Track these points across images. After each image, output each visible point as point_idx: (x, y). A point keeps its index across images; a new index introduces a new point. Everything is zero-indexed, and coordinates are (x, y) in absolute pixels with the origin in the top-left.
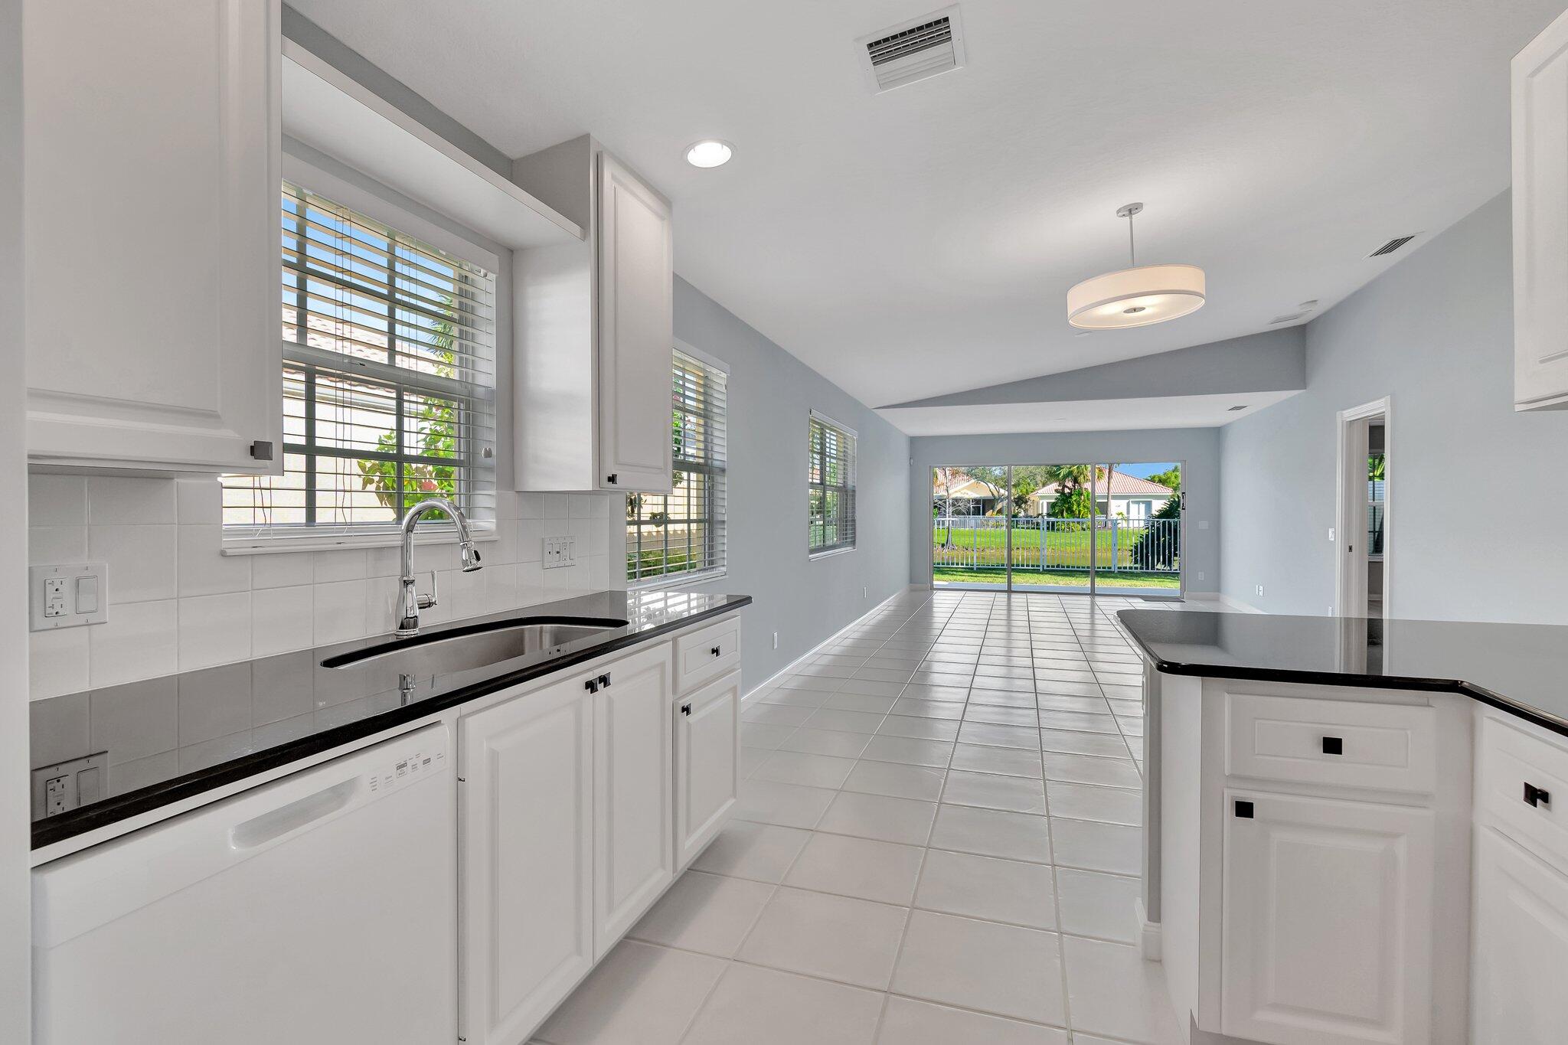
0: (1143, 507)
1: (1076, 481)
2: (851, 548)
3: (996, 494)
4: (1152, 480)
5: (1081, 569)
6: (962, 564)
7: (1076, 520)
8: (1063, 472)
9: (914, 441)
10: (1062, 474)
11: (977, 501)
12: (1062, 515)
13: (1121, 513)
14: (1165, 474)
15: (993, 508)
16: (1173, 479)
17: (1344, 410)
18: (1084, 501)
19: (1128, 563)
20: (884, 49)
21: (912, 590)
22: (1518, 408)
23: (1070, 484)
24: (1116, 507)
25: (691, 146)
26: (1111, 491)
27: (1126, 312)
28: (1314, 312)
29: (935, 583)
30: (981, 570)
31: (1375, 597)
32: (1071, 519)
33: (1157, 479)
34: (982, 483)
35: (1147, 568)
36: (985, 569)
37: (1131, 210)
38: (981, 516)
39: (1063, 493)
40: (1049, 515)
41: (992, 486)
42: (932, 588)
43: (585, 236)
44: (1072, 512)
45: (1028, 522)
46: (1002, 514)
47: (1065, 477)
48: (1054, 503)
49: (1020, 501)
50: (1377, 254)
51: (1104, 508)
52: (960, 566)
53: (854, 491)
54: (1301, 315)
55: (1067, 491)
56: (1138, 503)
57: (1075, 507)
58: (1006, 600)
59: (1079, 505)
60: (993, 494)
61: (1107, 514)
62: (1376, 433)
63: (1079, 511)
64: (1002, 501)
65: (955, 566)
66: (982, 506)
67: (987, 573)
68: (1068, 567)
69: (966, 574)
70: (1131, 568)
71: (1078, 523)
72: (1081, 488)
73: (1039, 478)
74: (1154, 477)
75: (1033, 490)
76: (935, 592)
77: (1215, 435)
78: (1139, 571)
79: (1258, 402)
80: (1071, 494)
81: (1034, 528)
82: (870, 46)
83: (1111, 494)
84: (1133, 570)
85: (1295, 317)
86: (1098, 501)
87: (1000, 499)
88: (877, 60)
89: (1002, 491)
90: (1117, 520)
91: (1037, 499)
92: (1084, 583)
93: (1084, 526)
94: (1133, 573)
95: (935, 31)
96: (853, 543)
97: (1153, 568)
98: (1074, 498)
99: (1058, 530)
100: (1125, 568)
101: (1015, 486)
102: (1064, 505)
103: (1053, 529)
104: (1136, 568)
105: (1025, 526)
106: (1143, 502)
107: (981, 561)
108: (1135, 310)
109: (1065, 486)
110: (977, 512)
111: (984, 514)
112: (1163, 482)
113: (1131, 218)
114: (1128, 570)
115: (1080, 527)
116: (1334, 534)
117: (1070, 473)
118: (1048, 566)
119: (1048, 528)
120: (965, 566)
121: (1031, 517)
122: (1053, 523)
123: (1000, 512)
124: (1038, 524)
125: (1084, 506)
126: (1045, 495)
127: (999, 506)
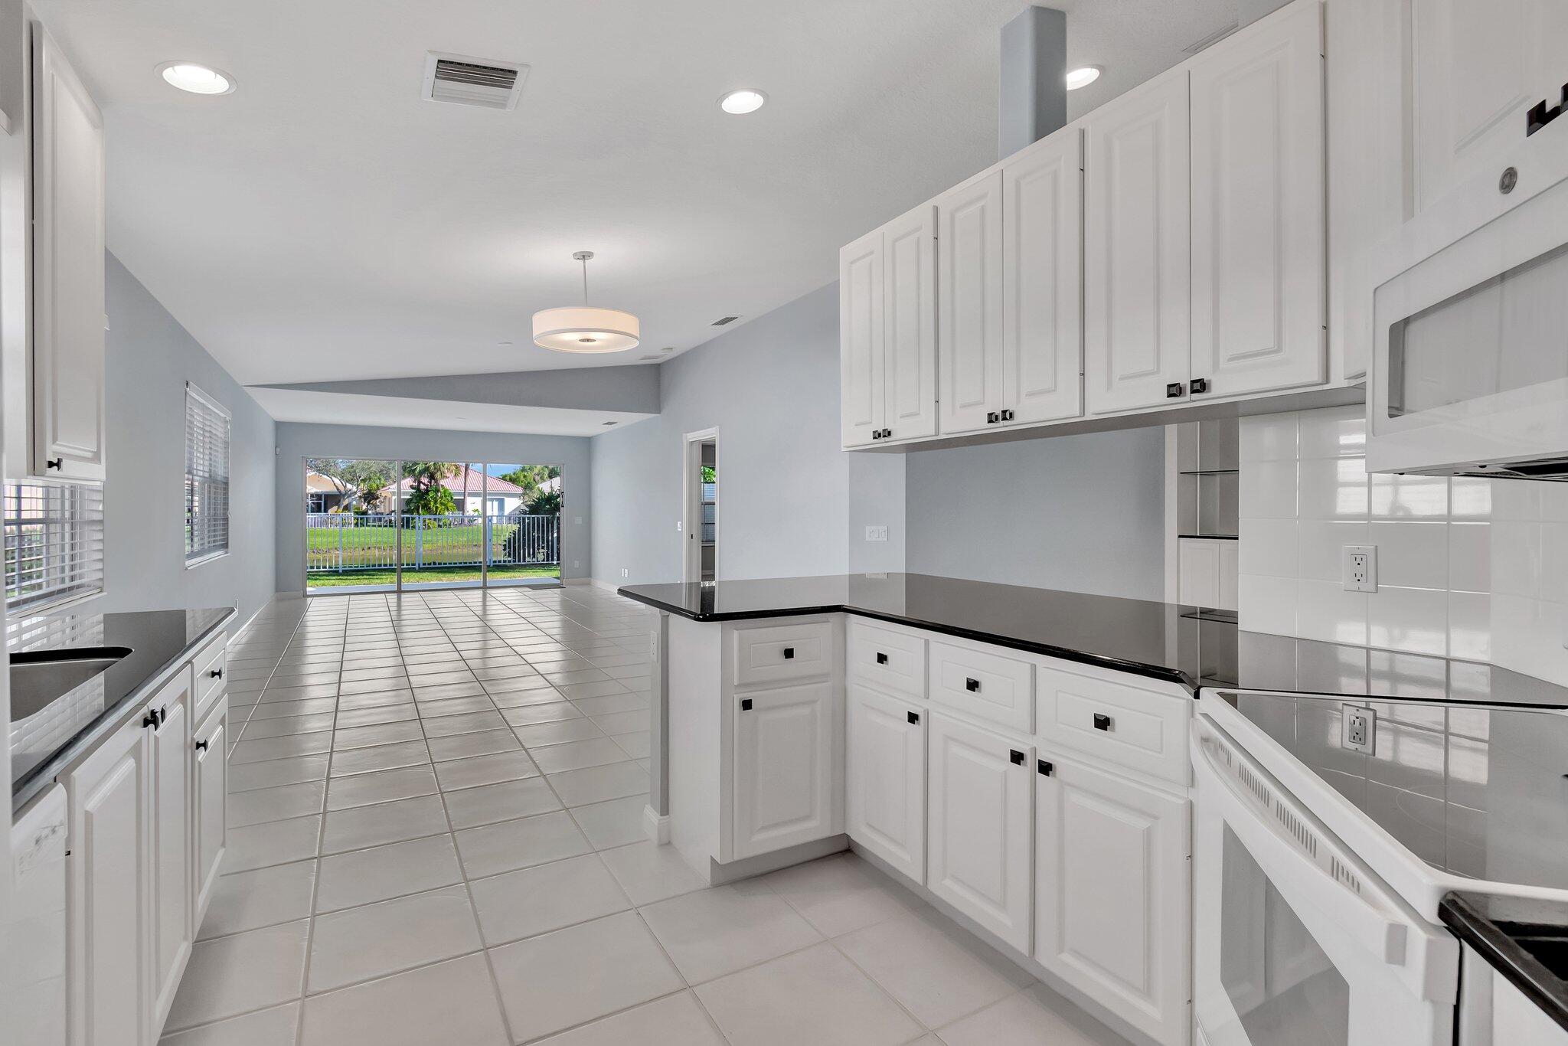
0: (496, 504)
1: (432, 477)
2: (221, 552)
3: (342, 489)
4: (504, 478)
5: (458, 565)
6: (325, 567)
7: (433, 517)
8: (419, 468)
9: (279, 426)
10: (418, 470)
11: (318, 496)
12: (418, 512)
13: (477, 510)
14: (514, 474)
15: (338, 504)
16: (522, 478)
17: (688, 432)
18: (441, 498)
19: (501, 556)
20: (451, 69)
21: (279, 600)
22: (843, 449)
23: (425, 480)
24: (473, 505)
25: (171, 63)
26: (467, 489)
27: (580, 340)
28: (670, 355)
29: (308, 589)
30: (347, 573)
31: (708, 572)
32: (428, 516)
33: (508, 478)
34: (325, 477)
35: (519, 561)
36: (353, 571)
37: (585, 256)
38: (323, 514)
39: (418, 489)
40: (403, 512)
41: (337, 481)
42: (306, 596)
43: (12, 130)
44: (430, 508)
45: (380, 520)
46: (349, 511)
47: (421, 473)
48: (409, 499)
49: (370, 497)
50: (715, 324)
51: (460, 505)
52: (322, 569)
53: (226, 484)
54: (661, 356)
55: (422, 487)
56: (492, 500)
57: (432, 503)
58: (396, 600)
59: (436, 502)
60: (338, 489)
61: (463, 511)
62: (708, 451)
63: (437, 508)
64: (350, 496)
65: (315, 570)
66: (324, 502)
67: (357, 575)
68: (440, 564)
69: (331, 577)
70: (505, 561)
71: (435, 519)
72: (438, 485)
73: (392, 474)
74: (506, 476)
75: (384, 486)
76: (309, 600)
77: (587, 444)
78: (512, 563)
79: (626, 419)
80: (427, 492)
81: (386, 526)
82: (440, 61)
83: (467, 491)
84: (507, 563)
85: (657, 357)
86: (454, 498)
87: (348, 494)
88: (439, 75)
89: (349, 486)
90: (473, 517)
91: (389, 495)
92: (475, 578)
93: (441, 524)
94: (506, 566)
95: (501, 76)
96: (225, 546)
97: (524, 560)
98: (431, 494)
99: (414, 527)
100: (500, 561)
101: (364, 481)
102: (421, 502)
103: (408, 527)
104: (510, 561)
105: (377, 524)
106: (497, 500)
107: (348, 563)
108: (588, 340)
109: (420, 482)
110: (317, 508)
111: (326, 511)
112: (513, 480)
113: (584, 262)
114: (502, 563)
115: (436, 524)
116: (681, 526)
117: (427, 469)
118: (424, 564)
119: (403, 526)
120: (328, 569)
121: (382, 514)
122: (408, 519)
123: (347, 508)
124: (390, 521)
125: (441, 503)
126: (397, 491)
127: (346, 502)
